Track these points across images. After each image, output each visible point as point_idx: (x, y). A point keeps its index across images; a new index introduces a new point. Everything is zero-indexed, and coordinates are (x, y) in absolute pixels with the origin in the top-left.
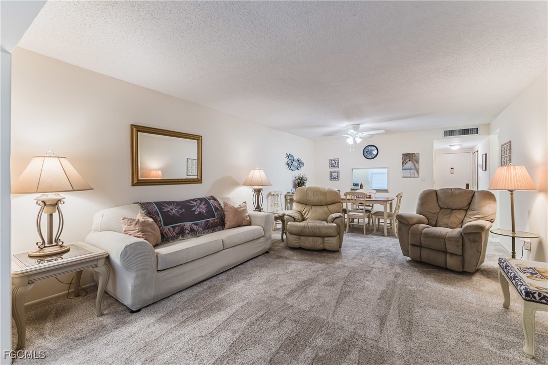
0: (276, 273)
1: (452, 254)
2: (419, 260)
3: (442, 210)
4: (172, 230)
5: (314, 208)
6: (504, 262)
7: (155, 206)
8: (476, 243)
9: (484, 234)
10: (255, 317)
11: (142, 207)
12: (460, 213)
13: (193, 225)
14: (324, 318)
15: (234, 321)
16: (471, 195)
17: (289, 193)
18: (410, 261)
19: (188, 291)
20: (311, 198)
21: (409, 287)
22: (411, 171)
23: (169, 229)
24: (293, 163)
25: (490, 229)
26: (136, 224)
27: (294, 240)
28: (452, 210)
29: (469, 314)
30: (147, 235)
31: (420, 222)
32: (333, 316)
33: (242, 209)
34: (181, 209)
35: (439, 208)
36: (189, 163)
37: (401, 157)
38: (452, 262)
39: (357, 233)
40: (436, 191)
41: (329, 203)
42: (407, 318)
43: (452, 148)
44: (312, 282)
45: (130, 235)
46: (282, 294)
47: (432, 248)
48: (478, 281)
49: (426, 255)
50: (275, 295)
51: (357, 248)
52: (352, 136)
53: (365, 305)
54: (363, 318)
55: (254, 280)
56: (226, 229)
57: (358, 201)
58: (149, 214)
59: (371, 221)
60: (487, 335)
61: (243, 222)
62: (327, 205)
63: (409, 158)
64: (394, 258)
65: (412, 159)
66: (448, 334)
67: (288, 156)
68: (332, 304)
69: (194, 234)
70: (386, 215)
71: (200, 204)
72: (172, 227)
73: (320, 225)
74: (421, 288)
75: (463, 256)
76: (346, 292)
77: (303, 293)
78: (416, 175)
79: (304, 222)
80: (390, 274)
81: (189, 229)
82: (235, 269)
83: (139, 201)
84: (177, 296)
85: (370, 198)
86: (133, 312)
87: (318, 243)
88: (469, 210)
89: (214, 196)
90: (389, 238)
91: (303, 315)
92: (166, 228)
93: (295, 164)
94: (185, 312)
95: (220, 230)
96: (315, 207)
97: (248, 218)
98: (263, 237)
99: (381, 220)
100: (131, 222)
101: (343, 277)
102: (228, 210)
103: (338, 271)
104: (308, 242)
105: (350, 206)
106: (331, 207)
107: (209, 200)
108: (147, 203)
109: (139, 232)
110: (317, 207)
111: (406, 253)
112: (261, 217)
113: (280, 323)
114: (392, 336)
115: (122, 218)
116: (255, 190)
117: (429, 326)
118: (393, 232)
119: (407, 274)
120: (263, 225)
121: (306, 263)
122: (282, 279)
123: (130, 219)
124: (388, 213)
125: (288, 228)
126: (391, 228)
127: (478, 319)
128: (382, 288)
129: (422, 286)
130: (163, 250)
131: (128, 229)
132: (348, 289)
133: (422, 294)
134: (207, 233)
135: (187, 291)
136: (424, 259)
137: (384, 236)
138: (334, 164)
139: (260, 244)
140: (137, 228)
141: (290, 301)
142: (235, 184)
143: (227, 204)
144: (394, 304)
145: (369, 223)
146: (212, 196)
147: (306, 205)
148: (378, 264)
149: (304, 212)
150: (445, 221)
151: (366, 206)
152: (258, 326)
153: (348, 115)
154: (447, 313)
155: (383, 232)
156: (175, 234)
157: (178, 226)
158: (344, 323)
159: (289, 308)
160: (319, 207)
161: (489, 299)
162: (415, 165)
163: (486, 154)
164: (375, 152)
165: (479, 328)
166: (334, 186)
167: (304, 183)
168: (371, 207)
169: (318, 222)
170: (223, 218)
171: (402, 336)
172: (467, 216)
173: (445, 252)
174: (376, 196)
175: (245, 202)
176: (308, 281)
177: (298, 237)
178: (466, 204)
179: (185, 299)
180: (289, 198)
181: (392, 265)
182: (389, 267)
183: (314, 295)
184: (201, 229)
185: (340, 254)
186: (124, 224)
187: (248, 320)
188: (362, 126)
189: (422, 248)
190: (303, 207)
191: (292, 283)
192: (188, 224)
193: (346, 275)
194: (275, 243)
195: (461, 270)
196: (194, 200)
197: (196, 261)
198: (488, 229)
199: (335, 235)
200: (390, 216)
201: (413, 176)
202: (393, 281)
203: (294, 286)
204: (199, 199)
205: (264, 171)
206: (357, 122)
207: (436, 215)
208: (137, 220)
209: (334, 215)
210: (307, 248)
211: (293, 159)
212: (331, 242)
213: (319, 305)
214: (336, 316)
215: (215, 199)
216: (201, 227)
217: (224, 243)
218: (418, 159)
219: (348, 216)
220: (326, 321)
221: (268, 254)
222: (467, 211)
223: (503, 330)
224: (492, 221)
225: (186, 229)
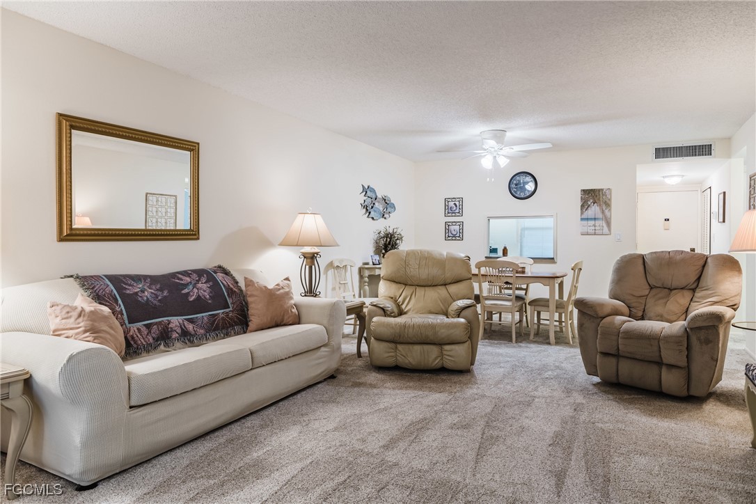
0: (357, 412)
1: (671, 366)
2: (614, 380)
3: (654, 291)
4: (145, 331)
5: (420, 291)
6: (753, 370)
7: (109, 283)
8: (710, 345)
9: (723, 330)
10: (330, 485)
11: (83, 285)
12: (683, 295)
13: (186, 323)
14: (458, 480)
15: (291, 493)
16: (702, 263)
17: (367, 264)
18: (598, 383)
19: (188, 448)
20: (415, 271)
21: (600, 425)
22: (598, 223)
23: (139, 329)
24: (375, 204)
25: (732, 322)
26: (80, 316)
27: (384, 353)
28: (671, 290)
29: (698, 460)
30: (101, 337)
31: (617, 312)
32: (474, 475)
33: (282, 291)
34: (161, 290)
35: (648, 287)
36: (150, 203)
37: (579, 195)
38: (670, 380)
39: (500, 339)
40: (643, 257)
41: (450, 282)
42: (600, 471)
43: (668, 181)
44: (427, 423)
45: (67, 337)
46: (374, 445)
47: (638, 357)
48: (712, 411)
49: (627, 370)
50: (361, 448)
51: (502, 365)
52: (491, 153)
53: (527, 456)
54: (526, 476)
55: (316, 425)
56: (251, 331)
57: (502, 278)
58: (99, 298)
59: (525, 318)
60: (728, 488)
61: (286, 317)
62: (445, 285)
63: (591, 196)
64: (572, 379)
65: (599, 199)
66: (667, 491)
67: (366, 190)
68: (470, 458)
69: (189, 340)
70: (552, 306)
71: (198, 281)
72: (144, 325)
73: (435, 321)
74: (620, 425)
75: (688, 368)
76: (492, 437)
77: (413, 442)
78: (606, 230)
79: (403, 316)
80: (565, 406)
81: (179, 331)
82: (273, 408)
83: (74, 273)
84: (167, 458)
85: (523, 272)
86: (81, 489)
87: (431, 356)
88: (697, 290)
89: (225, 266)
90: (558, 348)
91: (420, 477)
92: (134, 327)
93: (379, 206)
94: (192, 484)
95: (238, 334)
96: (423, 288)
97: (294, 310)
98: (325, 346)
99: (544, 315)
100: (68, 312)
101: (483, 414)
102: (255, 293)
103: (473, 404)
104: (413, 355)
105: (485, 288)
106: (453, 289)
107: (215, 273)
108: (92, 277)
109: (85, 331)
110: (426, 288)
111: (591, 370)
112: (323, 307)
113: (379, 492)
114: (577, 500)
115: (49, 305)
116: (305, 256)
117: (636, 481)
118: (567, 338)
119: (596, 404)
120: (325, 322)
121: (411, 393)
122: (369, 421)
123: (65, 306)
124: (557, 300)
125: (372, 328)
126: (561, 331)
127: (713, 466)
128: (554, 429)
129: (622, 423)
130: (141, 368)
131: (62, 327)
132: (496, 433)
133: (623, 434)
134: (214, 339)
135: (184, 449)
136: (624, 378)
137: (549, 343)
138: (453, 207)
139: (321, 360)
140: (82, 324)
141: (391, 456)
142: (265, 243)
143: (251, 281)
144: (578, 452)
145: (521, 321)
146: (220, 267)
147: (406, 285)
148: (544, 391)
149: (400, 300)
150: (659, 309)
151: (517, 289)
152: (339, 498)
153: (485, 111)
154: (664, 461)
155: (548, 337)
156: (151, 340)
157: (156, 323)
158: (494, 485)
159: (391, 467)
160: (431, 288)
161: (730, 437)
162: (603, 212)
163: (724, 193)
164: (530, 187)
165: (716, 479)
166: (457, 250)
167: (396, 244)
168: (525, 291)
169: (432, 316)
170: (243, 311)
171: (595, 498)
172: (695, 299)
173: (659, 363)
174: (533, 269)
175: (287, 279)
176: (419, 422)
177: (392, 345)
178: (693, 278)
179: (186, 462)
180: (367, 273)
181: (568, 392)
182: (563, 395)
183: (435, 444)
184: (202, 331)
185: (473, 376)
186: (53, 316)
187: (318, 491)
188: (509, 135)
189: (621, 359)
190: (399, 289)
191: (390, 428)
192: (175, 321)
193: (489, 410)
194: (346, 359)
195: (684, 393)
196: (185, 273)
197: (203, 390)
198: (729, 322)
199: (465, 340)
200: (560, 306)
201: (600, 232)
202: (572, 417)
203: (395, 432)
204: (195, 271)
205: (322, 216)
206: (501, 127)
207: (643, 301)
208: (80, 309)
209: (462, 303)
210: (410, 366)
211: (374, 197)
212: (456, 355)
213: (445, 460)
214: (478, 476)
215: (226, 272)
216: (201, 327)
217: (255, 355)
218: (610, 200)
219: (484, 308)
220: (461, 484)
221: (335, 380)
222: (694, 292)
223: (752, 479)
224: (734, 307)
225: (172, 330)
